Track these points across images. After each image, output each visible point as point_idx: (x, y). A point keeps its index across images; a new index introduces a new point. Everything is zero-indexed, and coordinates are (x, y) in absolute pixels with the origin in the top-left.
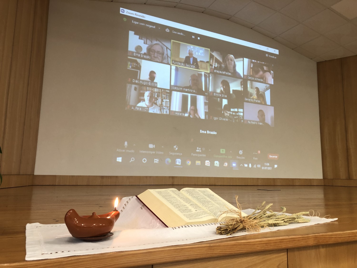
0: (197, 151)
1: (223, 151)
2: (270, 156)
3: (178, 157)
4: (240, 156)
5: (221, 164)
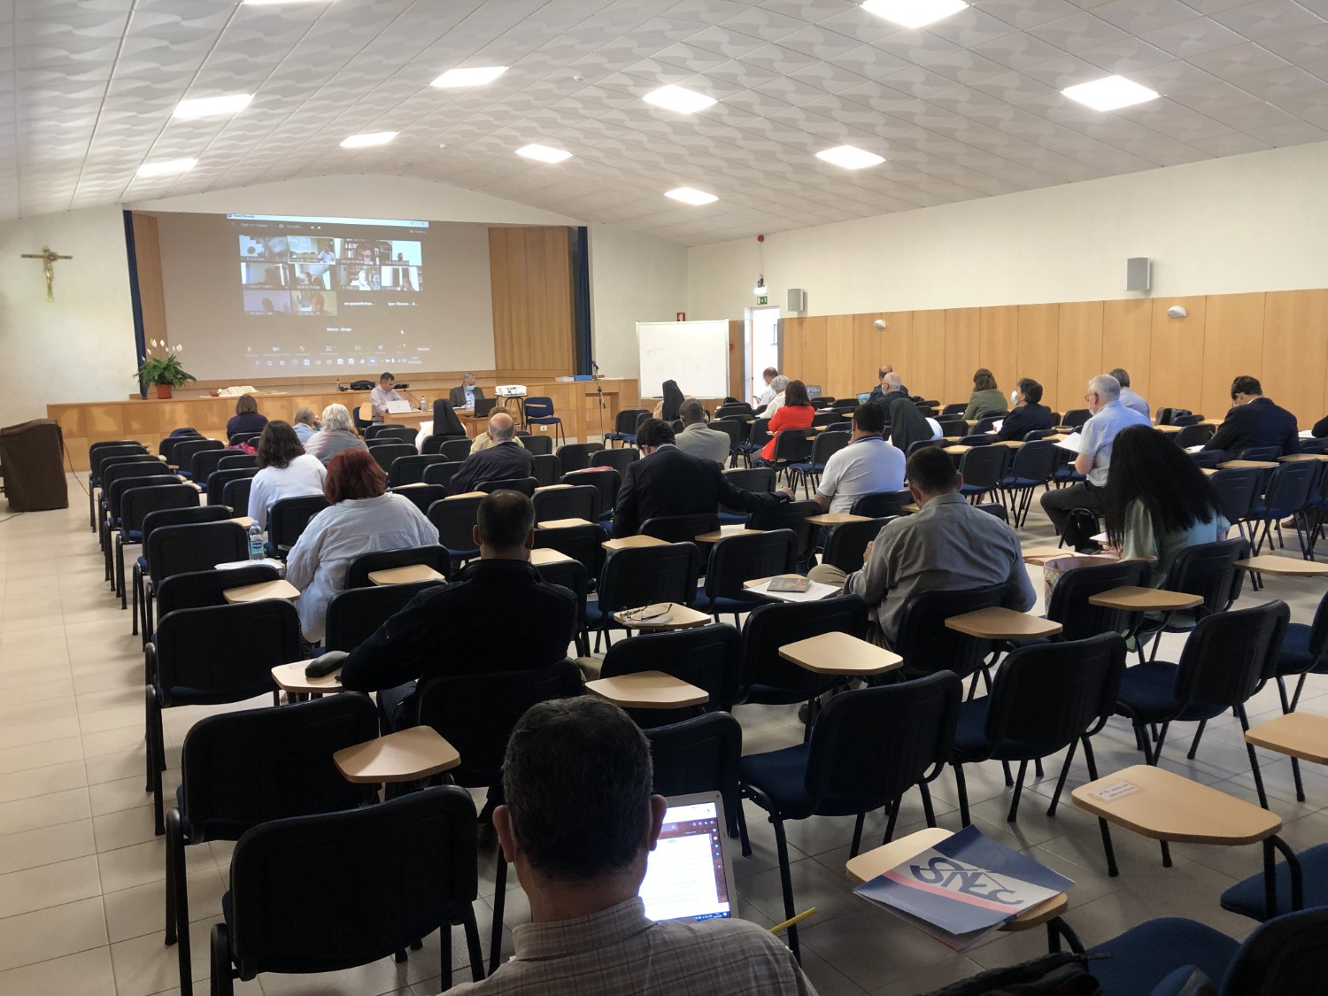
0: (328, 350)
1: (358, 348)
2: (420, 349)
3: (306, 357)
4: (380, 351)
5: (357, 361)
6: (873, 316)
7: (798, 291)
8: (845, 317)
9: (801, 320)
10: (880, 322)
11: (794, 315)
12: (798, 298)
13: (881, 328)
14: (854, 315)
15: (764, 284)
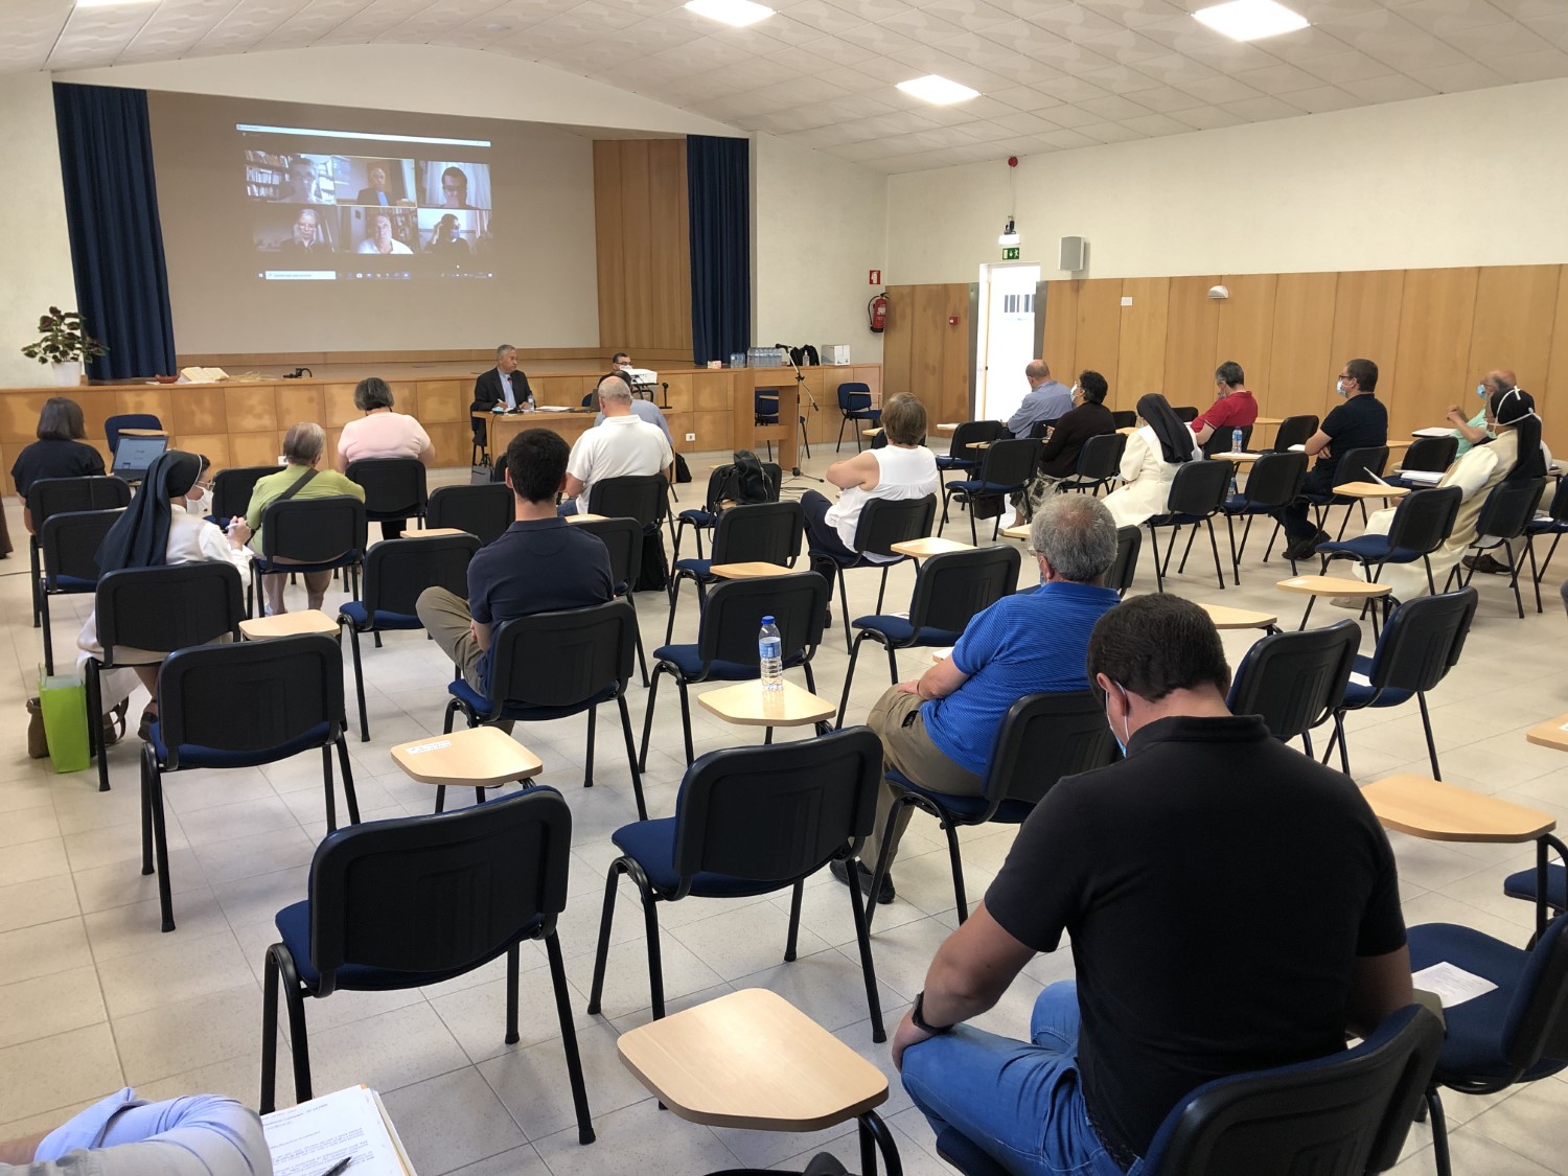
6: (1206, 282)
7: (1077, 240)
8: (1155, 281)
9: (1077, 285)
10: (1219, 290)
11: (1066, 276)
12: (1075, 250)
13: (1219, 300)
14: (1171, 278)
15: (1015, 229)
